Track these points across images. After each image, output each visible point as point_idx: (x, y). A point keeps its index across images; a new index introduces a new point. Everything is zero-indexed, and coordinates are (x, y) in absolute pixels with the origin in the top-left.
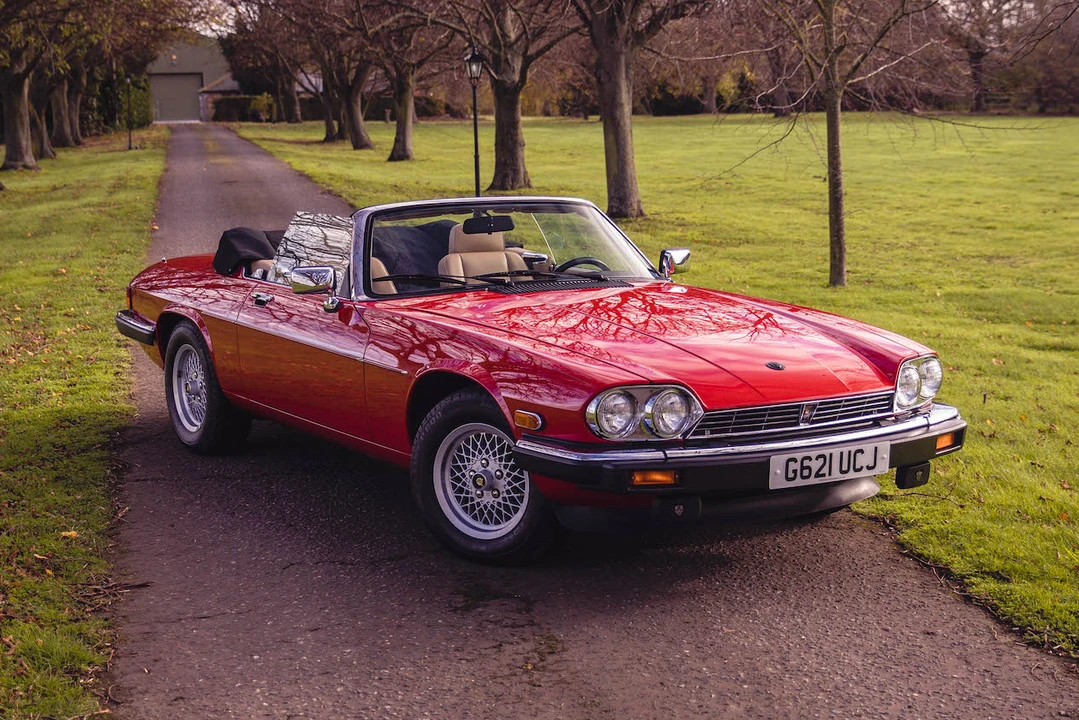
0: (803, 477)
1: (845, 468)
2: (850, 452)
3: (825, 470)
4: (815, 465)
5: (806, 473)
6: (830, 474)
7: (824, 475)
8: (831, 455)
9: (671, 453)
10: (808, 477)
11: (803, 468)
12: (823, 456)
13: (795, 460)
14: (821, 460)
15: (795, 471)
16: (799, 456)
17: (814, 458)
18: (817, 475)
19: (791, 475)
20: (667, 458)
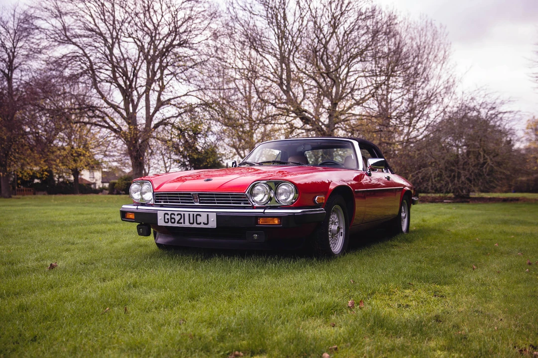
0: (172, 223)
1: (192, 221)
2: (193, 215)
3: (182, 221)
4: (177, 218)
5: (173, 221)
6: (184, 223)
7: (181, 223)
8: (184, 214)
9: (139, 207)
10: (174, 223)
11: (171, 218)
12: (180, 214)
13: (168, 214)
14: (179, 216)
15: (168, 219)
16: (170, 213)
17: (176, 215)
18: (178, 223)
19: (166, 221)
20: (137, 209)
